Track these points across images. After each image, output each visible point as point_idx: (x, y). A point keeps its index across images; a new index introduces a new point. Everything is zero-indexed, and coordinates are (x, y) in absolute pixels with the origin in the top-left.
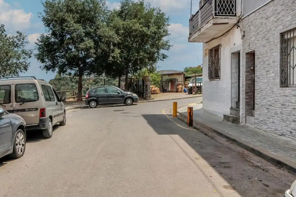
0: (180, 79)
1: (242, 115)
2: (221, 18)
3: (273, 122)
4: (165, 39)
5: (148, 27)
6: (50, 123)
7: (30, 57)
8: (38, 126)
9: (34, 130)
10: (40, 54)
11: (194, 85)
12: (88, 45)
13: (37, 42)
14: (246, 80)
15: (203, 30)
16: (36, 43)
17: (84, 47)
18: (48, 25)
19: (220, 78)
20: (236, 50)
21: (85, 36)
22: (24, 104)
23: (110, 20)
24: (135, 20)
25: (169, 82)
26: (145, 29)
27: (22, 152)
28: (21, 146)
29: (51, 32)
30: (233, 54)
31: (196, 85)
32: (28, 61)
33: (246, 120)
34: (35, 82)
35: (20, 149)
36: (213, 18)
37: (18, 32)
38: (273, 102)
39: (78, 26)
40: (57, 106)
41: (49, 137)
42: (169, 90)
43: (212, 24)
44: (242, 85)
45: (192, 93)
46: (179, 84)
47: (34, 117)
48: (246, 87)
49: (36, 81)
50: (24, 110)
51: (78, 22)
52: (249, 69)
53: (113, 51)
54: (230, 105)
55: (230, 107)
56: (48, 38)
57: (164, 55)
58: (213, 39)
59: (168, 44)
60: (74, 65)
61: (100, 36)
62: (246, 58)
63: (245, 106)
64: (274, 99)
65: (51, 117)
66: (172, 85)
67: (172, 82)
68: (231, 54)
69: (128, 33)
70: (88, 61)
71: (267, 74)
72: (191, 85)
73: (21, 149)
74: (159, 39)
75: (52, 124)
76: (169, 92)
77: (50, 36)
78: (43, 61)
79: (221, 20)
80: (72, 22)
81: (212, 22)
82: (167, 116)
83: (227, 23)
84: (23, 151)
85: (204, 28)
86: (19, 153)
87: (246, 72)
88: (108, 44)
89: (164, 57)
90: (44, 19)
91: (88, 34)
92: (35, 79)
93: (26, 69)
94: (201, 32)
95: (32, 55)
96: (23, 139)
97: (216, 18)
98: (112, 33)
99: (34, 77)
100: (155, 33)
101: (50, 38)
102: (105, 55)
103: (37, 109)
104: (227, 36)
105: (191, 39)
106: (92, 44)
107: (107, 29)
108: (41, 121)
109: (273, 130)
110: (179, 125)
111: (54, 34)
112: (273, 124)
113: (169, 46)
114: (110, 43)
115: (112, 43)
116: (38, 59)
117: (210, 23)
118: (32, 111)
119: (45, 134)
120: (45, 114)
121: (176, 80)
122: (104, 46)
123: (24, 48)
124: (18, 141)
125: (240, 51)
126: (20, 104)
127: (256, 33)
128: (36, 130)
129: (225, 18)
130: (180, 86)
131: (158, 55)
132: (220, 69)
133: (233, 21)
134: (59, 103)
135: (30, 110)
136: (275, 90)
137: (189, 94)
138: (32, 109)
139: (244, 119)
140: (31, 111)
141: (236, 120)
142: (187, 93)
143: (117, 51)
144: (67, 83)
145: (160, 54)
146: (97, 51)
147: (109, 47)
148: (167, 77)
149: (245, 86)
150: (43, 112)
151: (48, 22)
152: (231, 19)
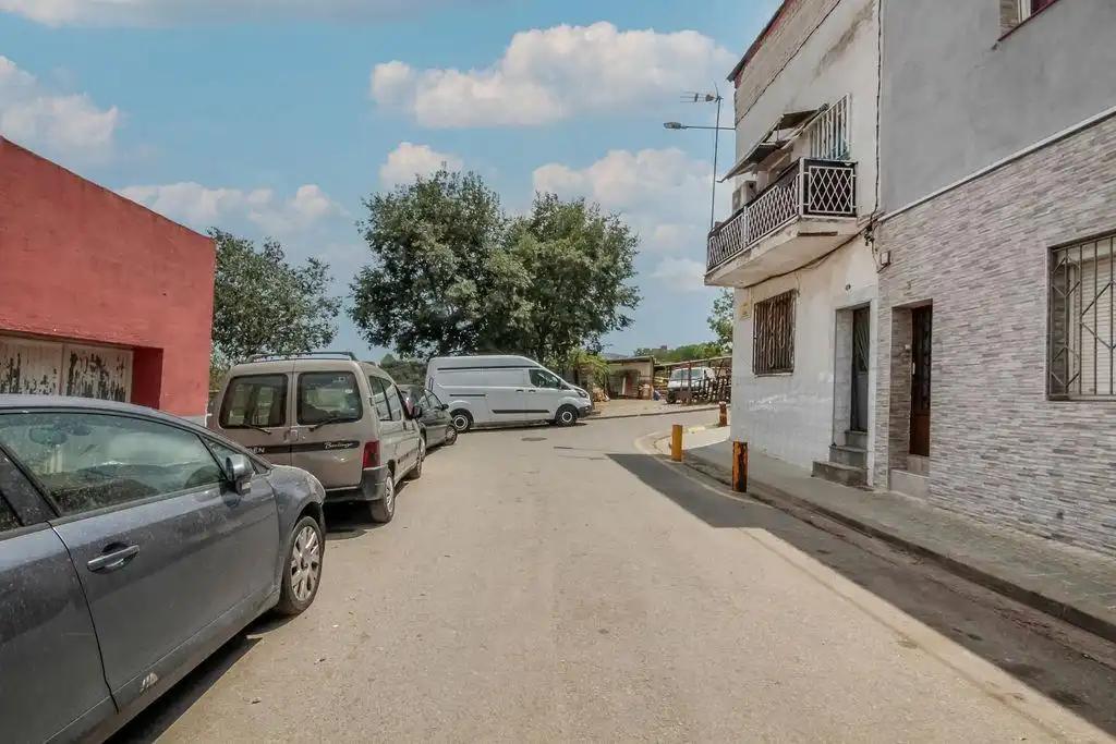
0: (646, 371)
1: (877, 465)
2: (820, 220)
3: (1015, 498)
4: (627, 283)
5: (593, 256)
6: (389, 481)
7: (335, 315)
8: (359, 491)
9: (346, 502)
10: (357, 309)
11: (686, 384)
12: (465, 290)
13: (354, 283)
14: (893, 377)
15: (756, 253)
16: (351, 286)
17: (455, 295)
18: (379, 248)
19: (792, 371)
20: (853, 301)
21: (458, 272)
22: (321, 428)
23: (512, 240)
24: (567, 241)
25: (622, 377)
26: (587, 261)
27: (309, 589)
28: (308, 571)
29: (384, 262)
30: (839, 311)
31: (690, 384)
32: (334, 322)
33: (889, 480)
34: (353, 367)
35: (304, 583)
36: (800, 219)
37: (311, 261)
38: (1016, 440)
39: (446, 250)
40: (405, 432)
41: (384, 519)
42: (623, 393)
43: (794, 236)
44: (878, 390)
45: (674, 402)
46: (645, 382)
47: (346, 466)
48: (891, 394)
49: (355, 364)
50: (320, 446)
51: (443, 241)
52: (901, 349)
53: (517, 306)
54: (830, 437)
55: (830, 443)
56: (377, 275)
57: (624, 318)
58: (770, 278)
59: (636, 295)
60: (429, 335)
61: (489, 273)
62: (894, 321)
63: (887, 444)
64: (1019, 432)
65: (392, 465)
66: (629, 384)
67: (629, 376)
68: (834, 313)
69: (549, 269)
70: (461, 325)
71: (985, 362)
72: (673, 384)
73: (309, 580)
74: (615, 282)
75: (393, 482)
76: (624, 397)
77: (381, 271)
78: (364, 324)
79: (819, 224)
80: (432, 240)
81: (795, 229)
82: (658, 459)
83: (834, 234)
84: (313, 583)
85: (761, 248)
86: (301, 595)
87: (893, 357)
88: (507, 289)
89: (625, 322)
90: (370, 236)
91: (464, 269)
92: (354, 359)
93: (328, 338)
94: (751, 258)
95: (340, 310)
96: (315, 545)
97: (808, 219)
98: (516, 266)
99: (351, 354)
100: (606, 270)
101: (382, 276)
102: (501, 314)
103: (356, 444)
104: (820, 268)
105: (716, 277)
106: (474, 288)
107: (505, 257)
108: (365, 475)
109: (1015, 519)
110: (706, 486)
111: (391, 267)
112: (1016, 503)
113: (637, 299)
114: (511, 288)
115: (515, 289)
116: (355, 319)
117: (789, 234)
118: (343, 447)
119: (376, 514)
120: (378, 456)
121: (637, 373)
122: (498, 296)
123: (324, 295)
124: (298, 555)
125: (869, 303)
126: (311, 430)
127: (938, 254)
128: (351, 501)
129: (829, 221)
130: (647, 386)
131: (611, 316)
132: (792, 349)
133: (846, 227)
134: (409, 423)
135: (338, 445)
136: (1026, 406)
137: (669, 403)
138: (342, 442)
139: (885, 478)
140: (340, 448)
141: (857, 480)
142: (664, 401)
143: (527, 306)
144: (405, 374)
145: (616, 317)
146: (482, 304)
147: (509, 297)
148: (620, 367)
149: (887, 393)
150: (372, 450)
151: (377, 242)
152: (844, 222)
